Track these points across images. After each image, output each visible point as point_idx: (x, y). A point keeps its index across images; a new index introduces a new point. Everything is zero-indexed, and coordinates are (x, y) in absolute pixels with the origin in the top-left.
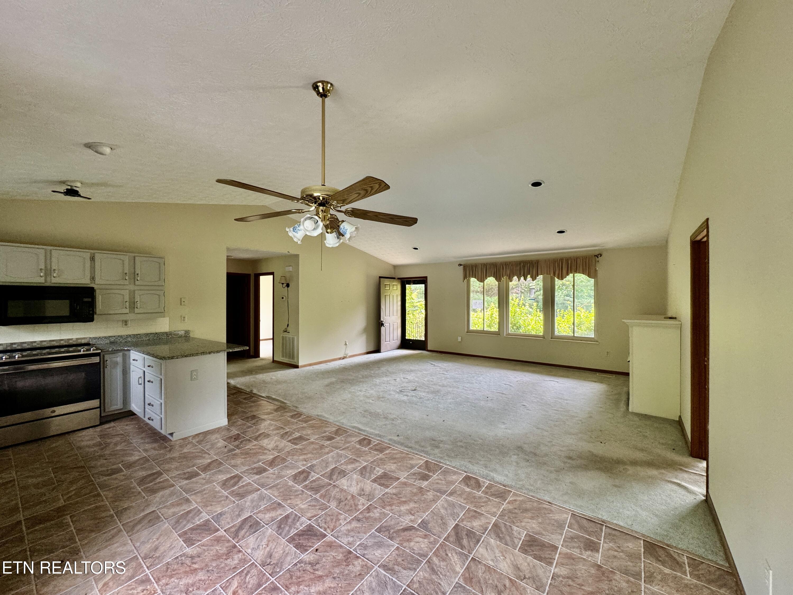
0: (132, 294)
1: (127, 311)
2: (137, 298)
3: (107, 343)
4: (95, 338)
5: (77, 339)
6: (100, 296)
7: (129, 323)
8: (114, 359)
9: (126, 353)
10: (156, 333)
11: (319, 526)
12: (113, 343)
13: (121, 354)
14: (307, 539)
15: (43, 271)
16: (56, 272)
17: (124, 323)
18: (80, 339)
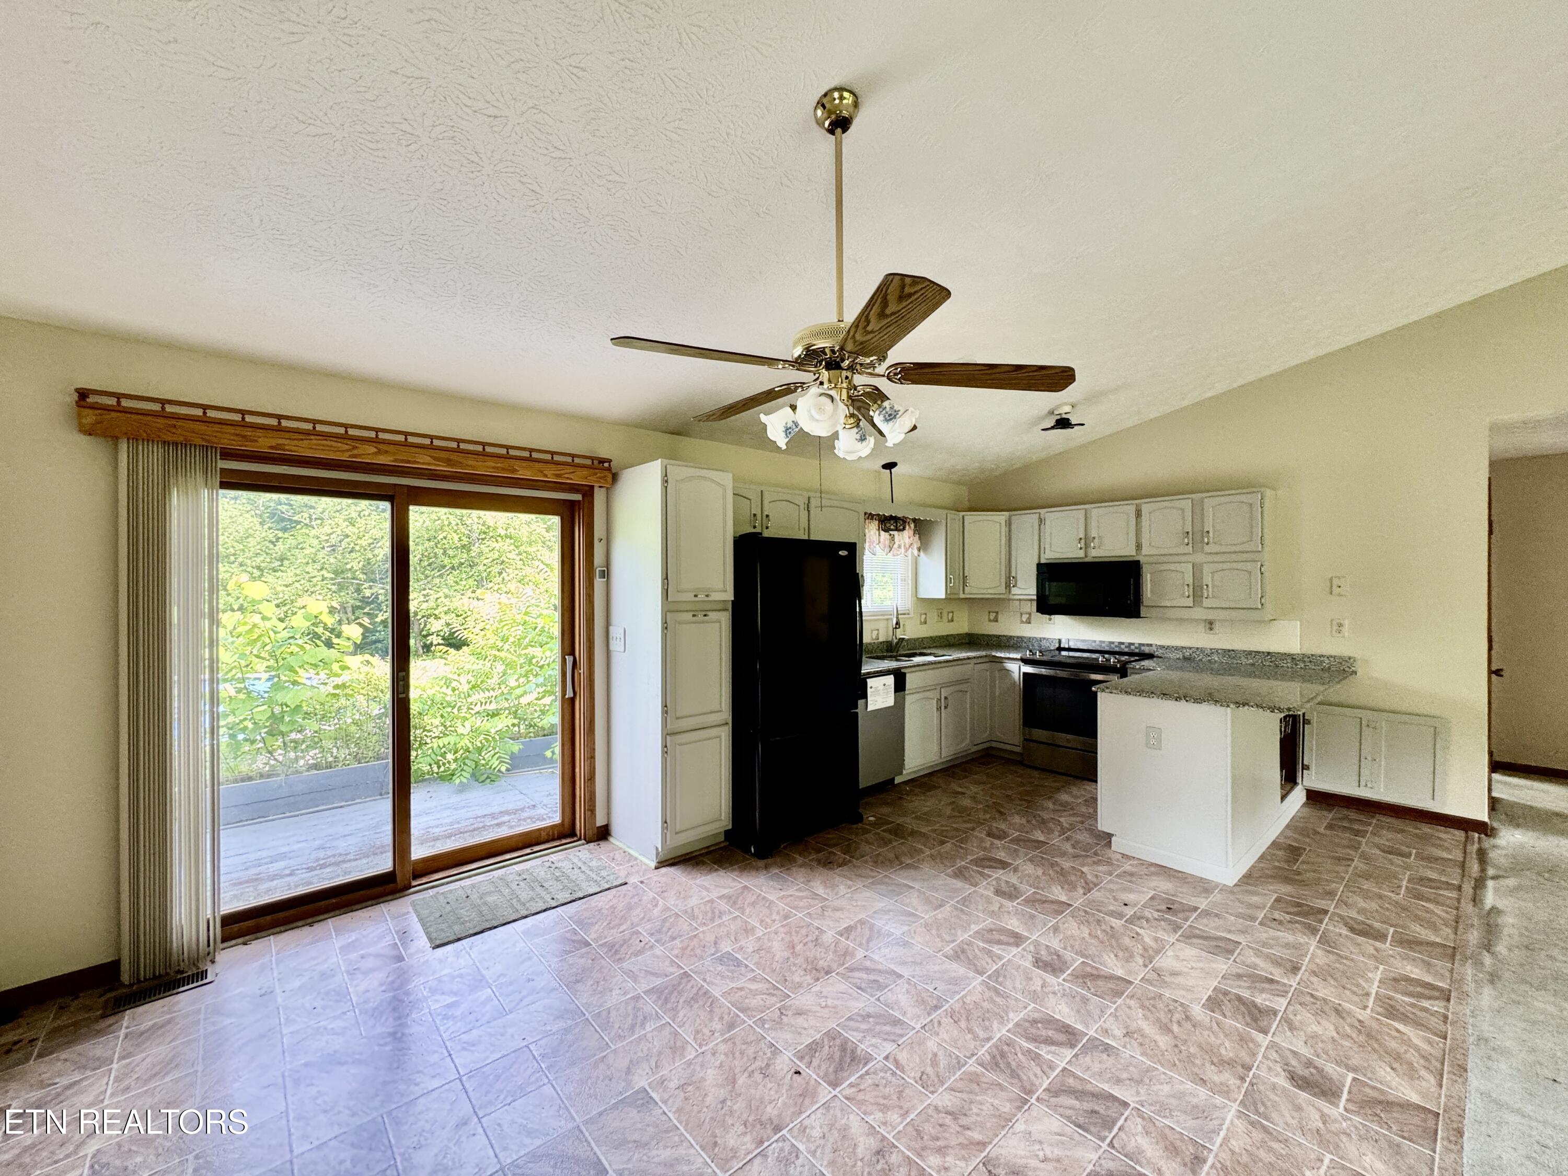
0: (1197, 570)
1: (1190, 602)
2: (1207, 579)
3: (1179, 659)
4: (1162, 647)
6: (1149, 576)
7: (1217, 626)
10: (1269, 653)
11: (867, 1073)
12: (1189, 659)
14: (832, 1057)
15: (1083, 541)
16: (1096, 541)
17: (1208, 626)
18: (1143, 645)
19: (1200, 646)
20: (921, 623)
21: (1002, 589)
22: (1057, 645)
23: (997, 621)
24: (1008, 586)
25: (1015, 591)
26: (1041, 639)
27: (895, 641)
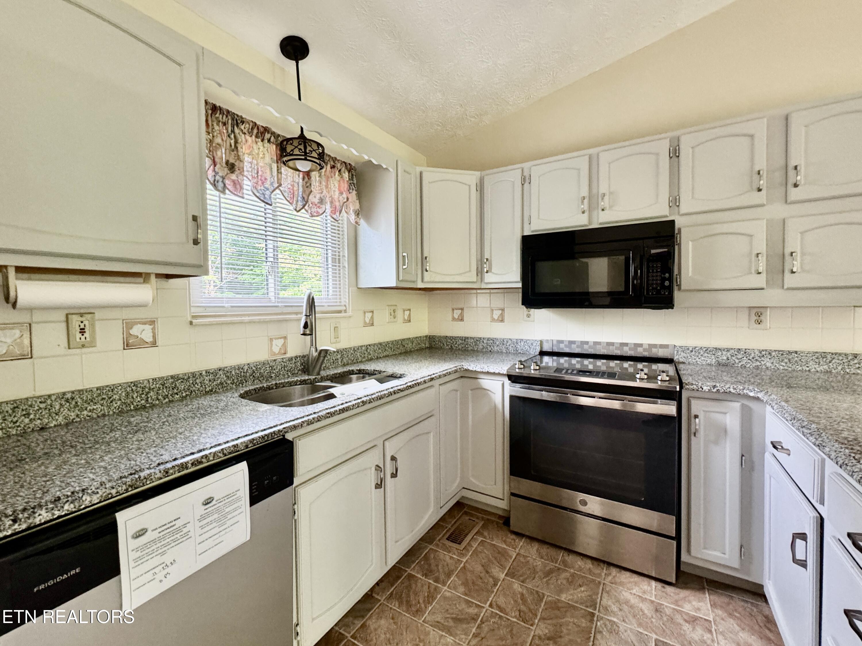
0: (777, 230)
1: (761, 281)
2: (793, 243)
3: (710, 365)
4: (684, 349)
5: (651, 346)
6: (690, 245)
7: (767, 317)
8: (719, 417)
9: (753, 405)
12: (725, 365)
13: (737, 405)
15: (586, 201)
16: (606, 198)
17: (754, 318)
18: (655, 346)
19: (743, 346)
20: (366, 325)
21: (472, 277)
22: (538, 350)
23: (462, 320)
24: (480, 272)
25: (489, 278)
26: (518, 341)
27: (315, 354)
